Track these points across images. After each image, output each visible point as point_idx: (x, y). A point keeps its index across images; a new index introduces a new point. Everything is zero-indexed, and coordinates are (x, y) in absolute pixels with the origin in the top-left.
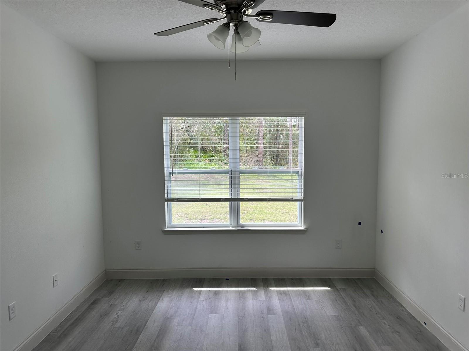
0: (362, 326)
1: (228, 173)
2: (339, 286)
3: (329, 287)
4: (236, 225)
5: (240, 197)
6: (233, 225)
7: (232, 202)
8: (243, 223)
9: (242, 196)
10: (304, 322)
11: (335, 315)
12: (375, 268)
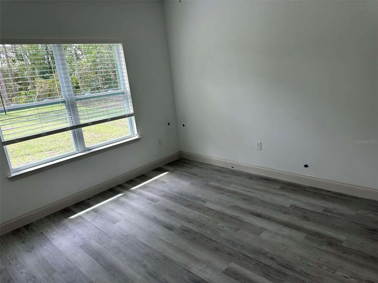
0: (209, 182)
1: (64, 102)
2: (171, 169)
3: (165, 171)
4: (82, 150)
5: (81, 124)
6: (80, 150)
7: (75, 130)
8: (88, 147)
9: (82, 122)
10: (180, 195)
11: (190, 184)
12: (181, 151)
